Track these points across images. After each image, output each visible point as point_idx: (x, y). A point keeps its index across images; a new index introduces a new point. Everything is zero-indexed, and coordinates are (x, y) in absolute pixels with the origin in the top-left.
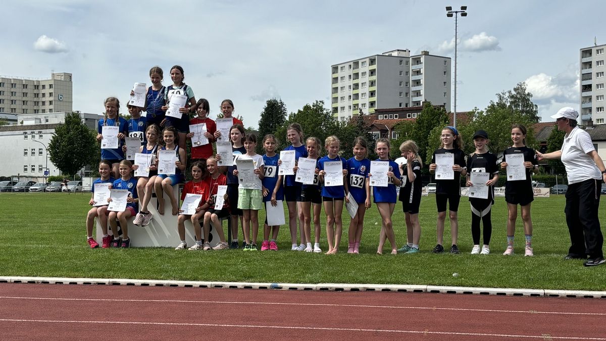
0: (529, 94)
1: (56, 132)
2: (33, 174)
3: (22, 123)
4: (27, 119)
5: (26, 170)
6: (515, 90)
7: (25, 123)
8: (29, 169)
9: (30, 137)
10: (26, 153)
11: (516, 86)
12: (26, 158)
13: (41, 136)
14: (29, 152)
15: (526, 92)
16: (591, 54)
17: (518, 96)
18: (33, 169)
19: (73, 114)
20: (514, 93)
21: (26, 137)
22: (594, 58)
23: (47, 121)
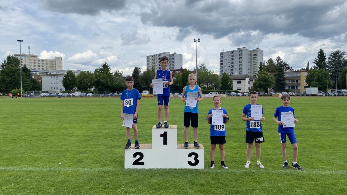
0: (205, 66)
1: (64, 77)
2: (55, 90)
3: (50, 73)
4: (52, 72)
5: (52, 89)
6: (201, 64)
7: (51, 73)
8: (53, 88)
9: (53, 78)
10: (52, 83)
11: (202, 64)
12: (52, 85)
13: (57, 78)
14: (53, 83)
15: (204, 65)
16: (223, 54)
17: (202, 66)
18: (55, 89)
19: (70, 71)
20: (201, 65)
21: (52, 78)
22: (224, 55)
23: (59, 73)
